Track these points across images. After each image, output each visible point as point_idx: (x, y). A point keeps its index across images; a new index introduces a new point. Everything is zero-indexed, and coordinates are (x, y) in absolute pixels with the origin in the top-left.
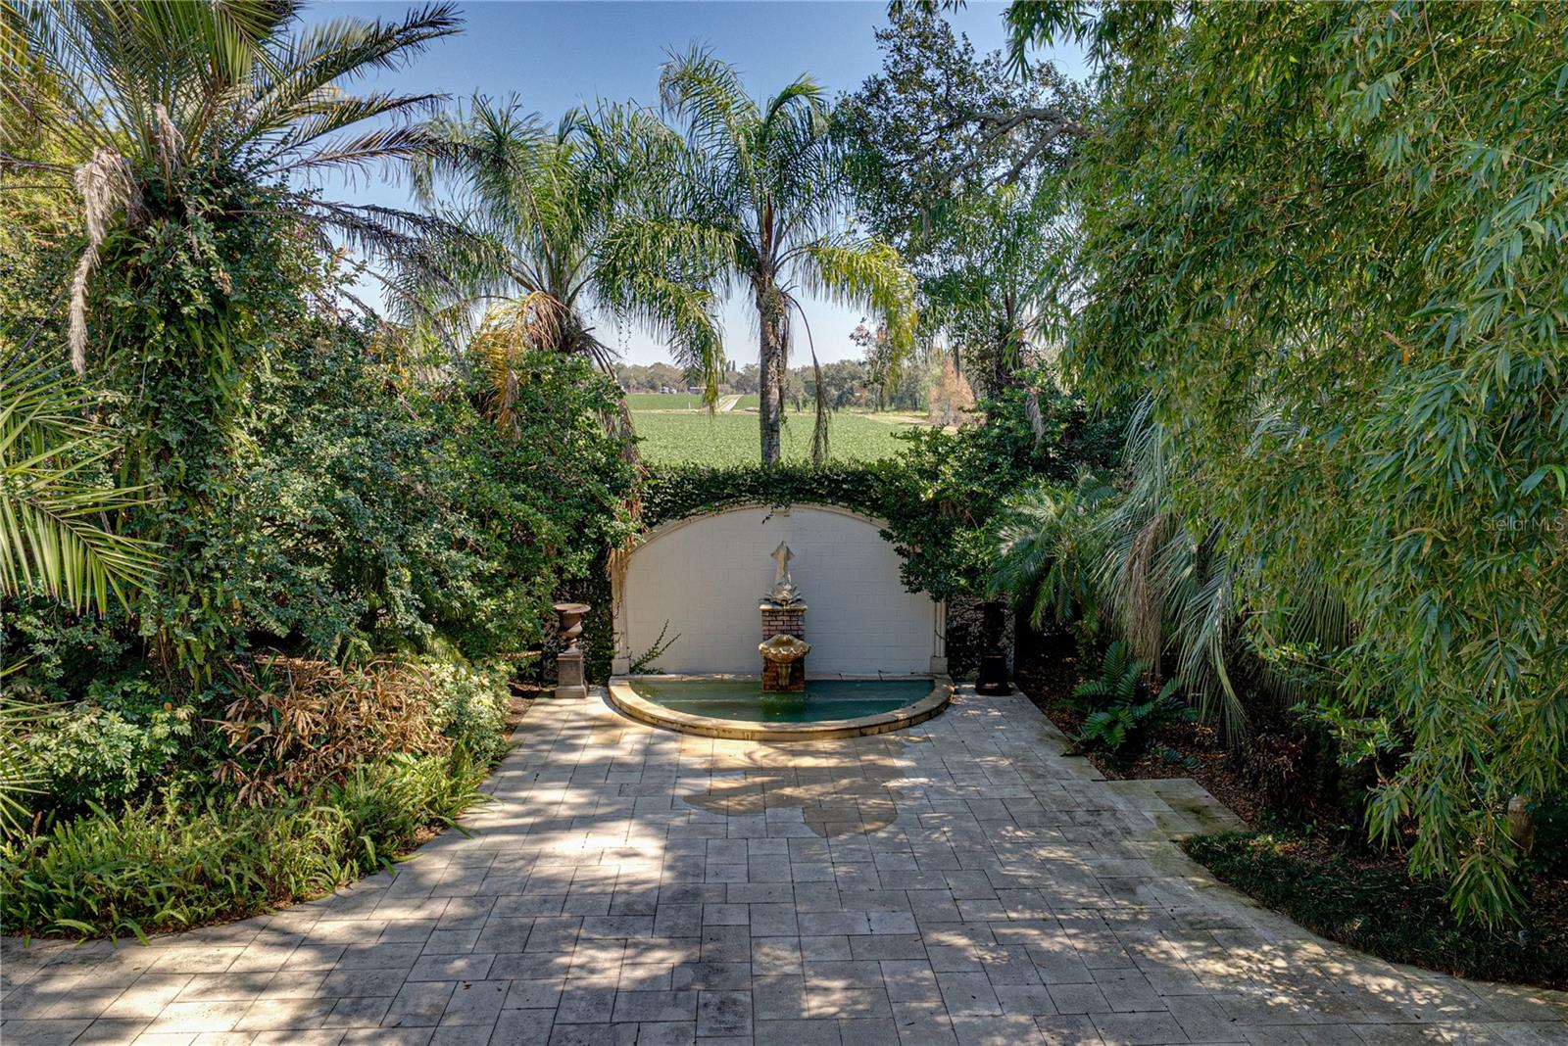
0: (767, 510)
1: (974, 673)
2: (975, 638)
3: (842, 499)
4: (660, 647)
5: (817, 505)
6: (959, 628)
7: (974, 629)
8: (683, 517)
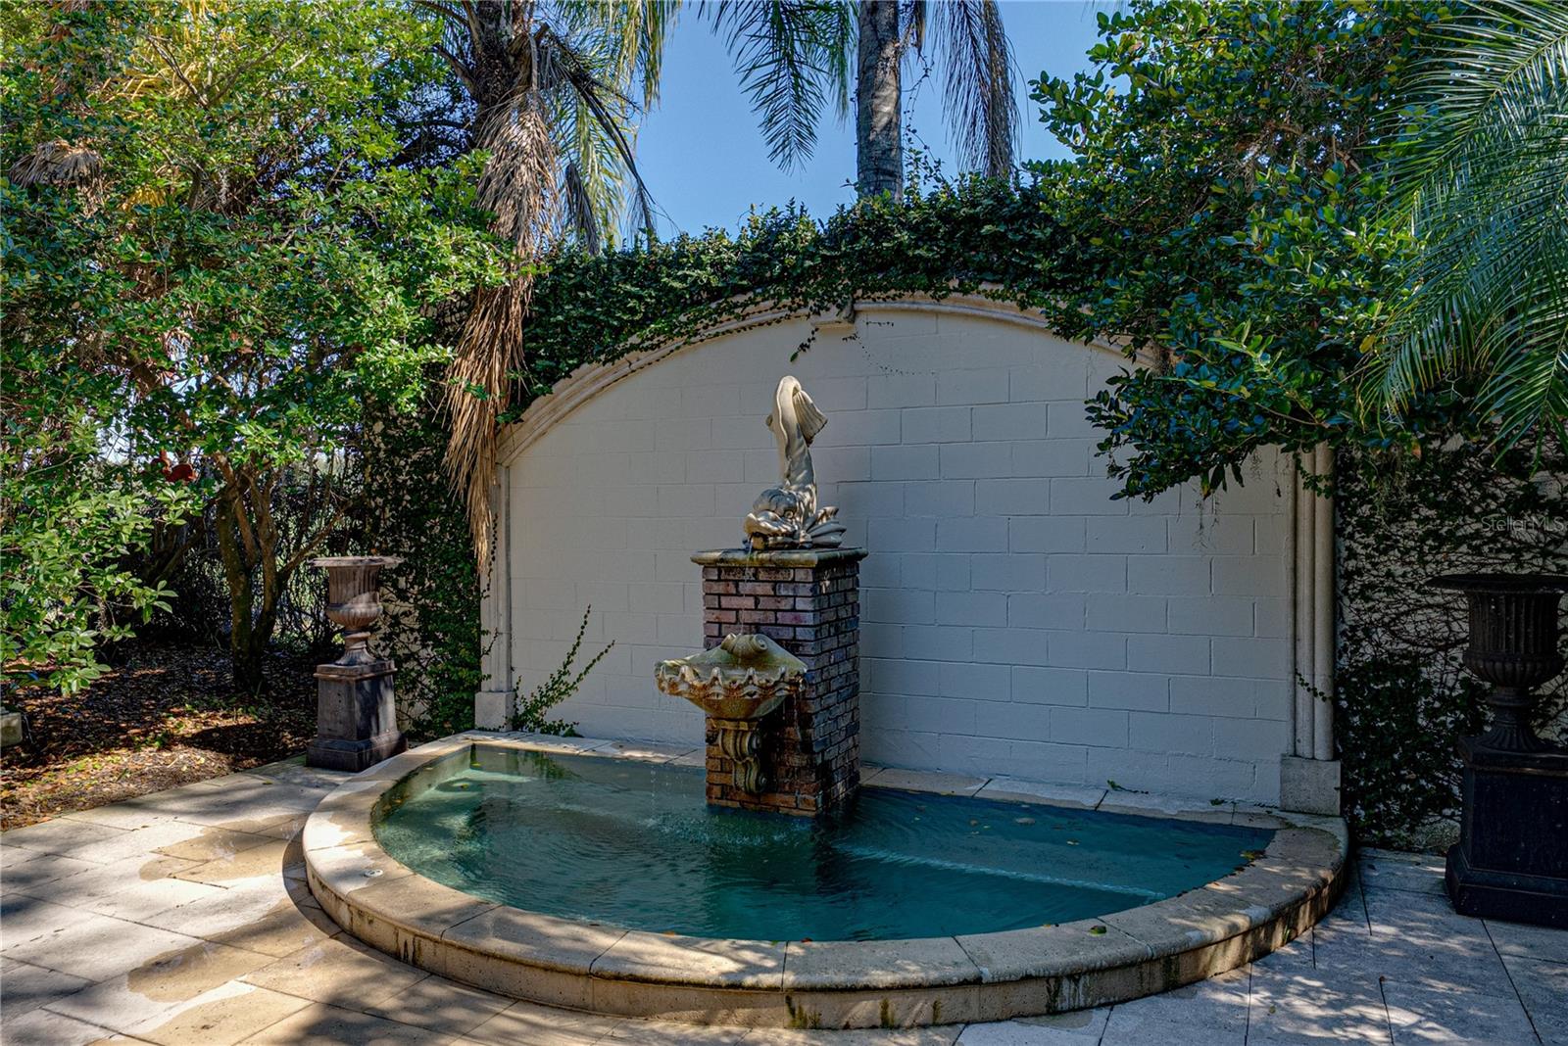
0: (800, 329)
1: (1448, 826)
2: (1449, 704)
3: (983, 271)
4: (575, 669)
5: (923, 300)
6: (1379, 668)
7: (1445, 673)
8: (614, 356)
